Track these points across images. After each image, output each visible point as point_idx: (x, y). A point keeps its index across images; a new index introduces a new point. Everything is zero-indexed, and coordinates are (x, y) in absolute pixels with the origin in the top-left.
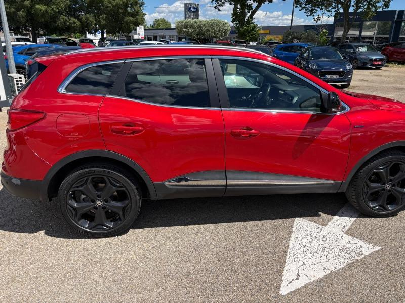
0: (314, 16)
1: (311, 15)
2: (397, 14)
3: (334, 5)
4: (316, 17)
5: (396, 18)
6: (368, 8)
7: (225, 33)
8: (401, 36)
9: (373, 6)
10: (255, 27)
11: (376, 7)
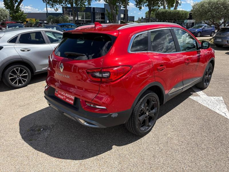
0: (54, 8)
1: (52, 7)
2: (92, 9)
3: (64, 2)
4: (55, 8)
5: (92, 11)
6: (81, 5)
7: (6, 16)
8: (96, 20)
9: (83, 4)
10: (23, 13)
11: (85, 5)
